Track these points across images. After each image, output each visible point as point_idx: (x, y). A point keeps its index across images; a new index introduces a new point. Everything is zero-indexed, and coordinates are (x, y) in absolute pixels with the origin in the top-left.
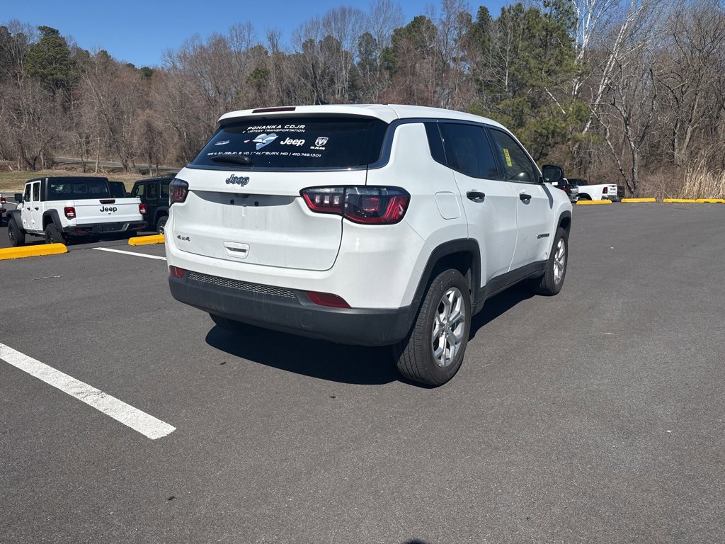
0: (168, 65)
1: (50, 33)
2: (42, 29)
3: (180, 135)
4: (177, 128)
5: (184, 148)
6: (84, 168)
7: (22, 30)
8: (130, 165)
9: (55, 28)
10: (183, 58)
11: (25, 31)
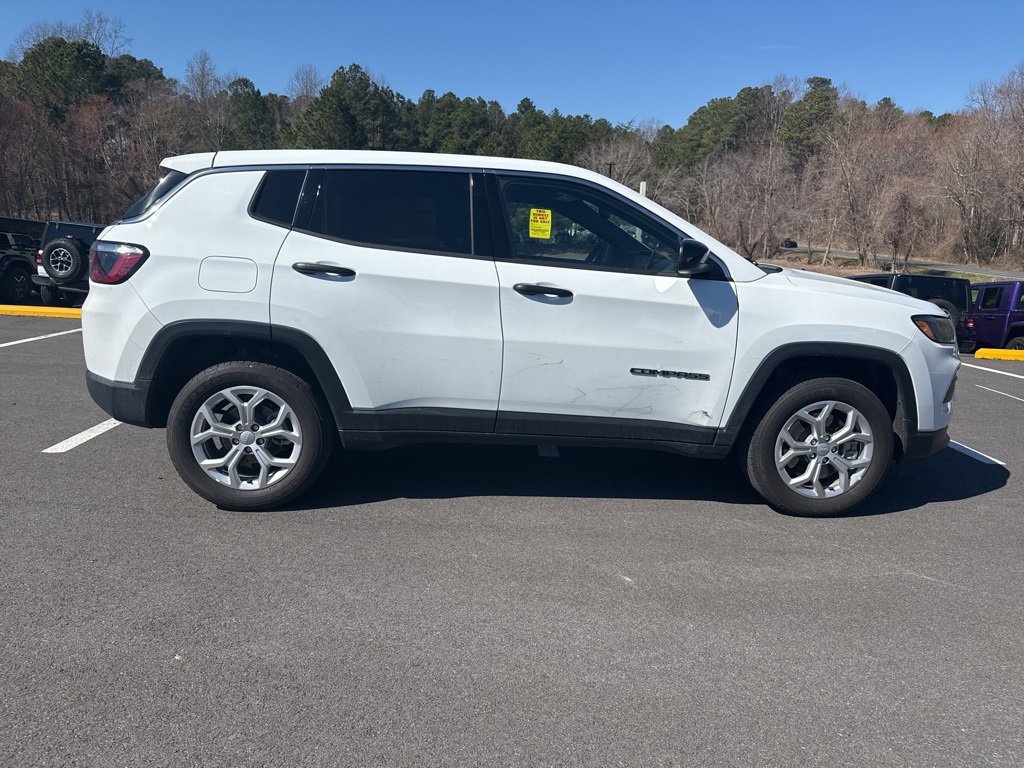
0: (976, 106)
1: (820, 83)
2: (810, 81)
3: (964, 212)
4: (960, 202)
5: (967, 232)
6: (810, 258)
7: (787, 86)
8: (870, 256)
9: (827, 77)
10: (1004, 92)
11: (791, 87)
